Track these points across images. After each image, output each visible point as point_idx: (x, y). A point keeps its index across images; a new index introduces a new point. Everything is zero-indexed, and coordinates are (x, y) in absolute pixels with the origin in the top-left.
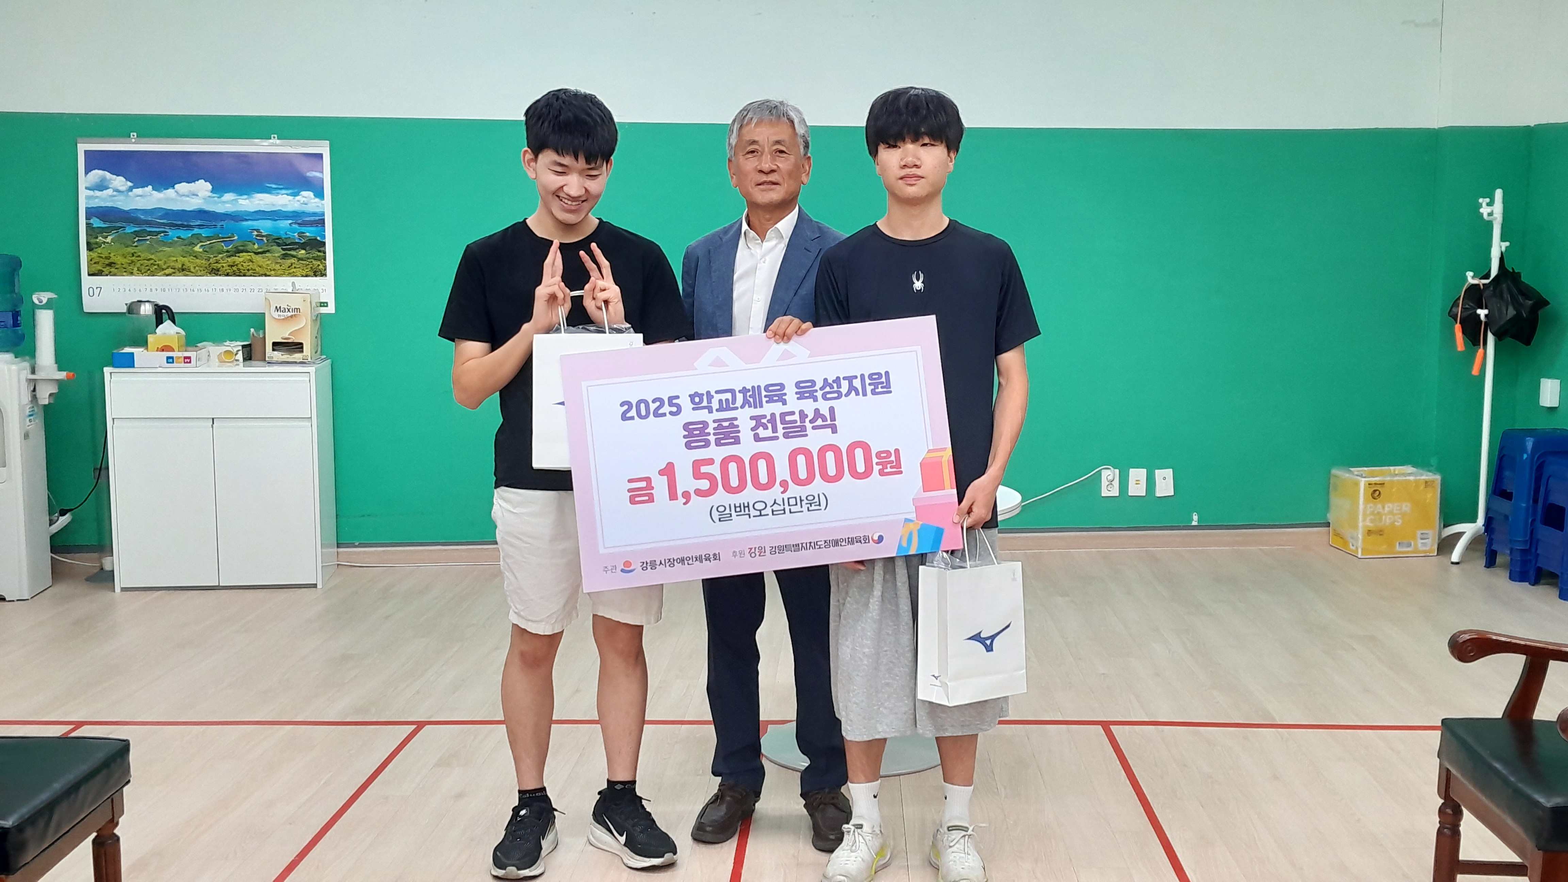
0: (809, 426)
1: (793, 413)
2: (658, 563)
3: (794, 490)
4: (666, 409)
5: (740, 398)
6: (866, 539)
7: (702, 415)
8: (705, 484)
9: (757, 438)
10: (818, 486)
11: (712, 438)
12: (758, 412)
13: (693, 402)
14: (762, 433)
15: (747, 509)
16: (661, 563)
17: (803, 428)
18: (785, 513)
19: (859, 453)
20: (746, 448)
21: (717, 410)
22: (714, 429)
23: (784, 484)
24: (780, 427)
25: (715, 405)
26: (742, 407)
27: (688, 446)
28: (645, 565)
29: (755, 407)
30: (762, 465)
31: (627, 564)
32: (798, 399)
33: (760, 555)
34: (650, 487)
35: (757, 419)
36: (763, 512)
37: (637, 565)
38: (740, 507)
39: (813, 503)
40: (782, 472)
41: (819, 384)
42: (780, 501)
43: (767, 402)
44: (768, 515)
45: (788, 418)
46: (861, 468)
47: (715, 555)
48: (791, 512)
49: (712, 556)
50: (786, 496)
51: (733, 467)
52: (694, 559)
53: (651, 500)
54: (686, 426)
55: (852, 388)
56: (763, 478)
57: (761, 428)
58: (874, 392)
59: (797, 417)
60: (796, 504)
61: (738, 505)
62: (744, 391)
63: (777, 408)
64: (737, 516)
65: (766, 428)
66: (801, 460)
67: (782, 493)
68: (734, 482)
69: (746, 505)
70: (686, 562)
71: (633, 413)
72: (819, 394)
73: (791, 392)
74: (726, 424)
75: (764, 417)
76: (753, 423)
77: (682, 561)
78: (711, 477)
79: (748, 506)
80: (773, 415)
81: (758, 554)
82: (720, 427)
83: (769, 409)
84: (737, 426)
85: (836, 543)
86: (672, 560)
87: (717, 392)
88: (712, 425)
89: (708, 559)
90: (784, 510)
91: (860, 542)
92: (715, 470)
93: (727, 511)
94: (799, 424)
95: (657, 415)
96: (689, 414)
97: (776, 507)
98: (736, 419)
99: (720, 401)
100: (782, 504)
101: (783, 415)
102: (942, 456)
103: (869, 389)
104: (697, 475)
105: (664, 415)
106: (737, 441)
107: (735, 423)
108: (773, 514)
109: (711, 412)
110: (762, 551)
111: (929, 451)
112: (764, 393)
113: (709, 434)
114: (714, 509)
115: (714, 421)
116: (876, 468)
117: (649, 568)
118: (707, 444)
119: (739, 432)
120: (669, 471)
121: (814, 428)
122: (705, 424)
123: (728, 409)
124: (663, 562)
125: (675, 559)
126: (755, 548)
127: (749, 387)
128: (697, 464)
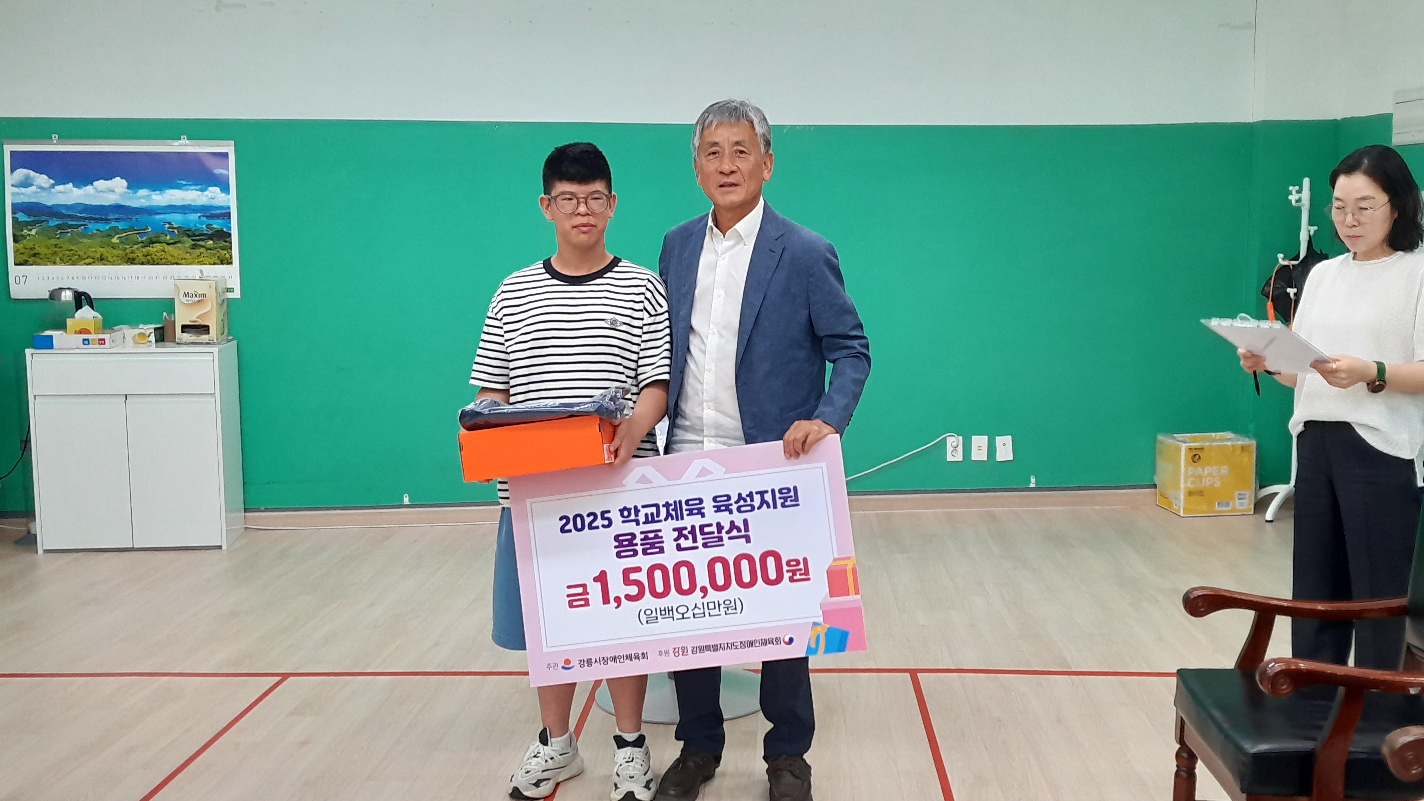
0: (725, 537)
1: (710, 525)
2: (593, 660)
3: (713, 595)
4: (599, 522)
5: (663, 511)
6: (778, 641)
7: (631, 528)
8: (633, 590)
9: (679, 548)
10: (735, 591)
11: (639, 548)
12: (680, 524)
13: (622, 515)
14: (682, 542)
15: (671, 613)
16: (596, 661)
17: (721, 539)
18: (704, 616)
19: (771, 561)
20: (670, 557)
21: (644, 523)
22: (642, 540)
23: (704, 590)
24: (699, 537)
25: (642, 518)
26: (666, 519)
27: (618, 555)
28: (582, 663)
29: (677, 519)
30: (684, 571)
31: (567, 662)
32: (716, 512)
33: (682, 655)
34: (585, 592)
35: (679, 530)
36: (686, 616)
37: (575, 662)
38: (665, 610)
39: (731, 607)
40: (702, 579)
41: (734, 498)
42: (700, 606)
43: (688, 515)
44: (689, 618)
45: (707, 530)
46: (772, 575)
47: (643, 654)
48: (710, 615)
49: (640, 655)
50: (705, 600)
51: (658, 574)
52: (625, 658)
53: (587, 604)
54: (616, 538)
55: (763, 502)
56: (685, 585)
57: (683, 539)
58: (783, 506)
59: (714, 528)
60: (715, 608)
61: (663, 609)
62: (667, 505)
63: (696, 521)
64: (662, 618)
65: (686, 538)
66: (718, 567)
67: (703, 597)
68: (660, 588)
69: (670, 608)
70: (618, 660)
71: (570, 526)
72: (734, 507)
73: (708, 506)
74: (651, 535)
75: (685, 528)
76: (676, 534)
77: (614, 659)
78: (638, 583)
79: (672, 610)
80: (693, 527)
81: (681, 653)
82: (646, 538)
83: (689, 521)
84: (661, 537)
85: (751, 644)
86: (606, 659)
87: (644, 507)
88: (639, 537)
89: (637, 658)
90: (704, 613)
91: (773, 643)
92: (642, 577)
93: (654, 614)
94: (716, 534)
95: (591, 527)
96: (620, 527)
97: (696, 611)
98: (660, 531)
99: (646, 515)
100: (701, 607)
101: (702, 527)
102: (847, 565)
103: (779, 502)
104: (627, 581)
105: (597, 528)
106: (662, 550)
107: (660, 534)
108: (694, 617)
109: (638, 524)
110: (684, 650)
111: (835, 560)
112: (684, 507)
113: (636, 545)
114: (642, 613)
115: (642, 533)
116: (787, 575)
117: (586, 665)
118: (635, 553)
119: (663, 542)
120: (602, 578)
121: (730, 538)
122: (634, 536)
123: (653, 521)
124: (598, 660)
125: (609, 657)
126: (679, 648)
127: (671, 502)
128: (626, 572)
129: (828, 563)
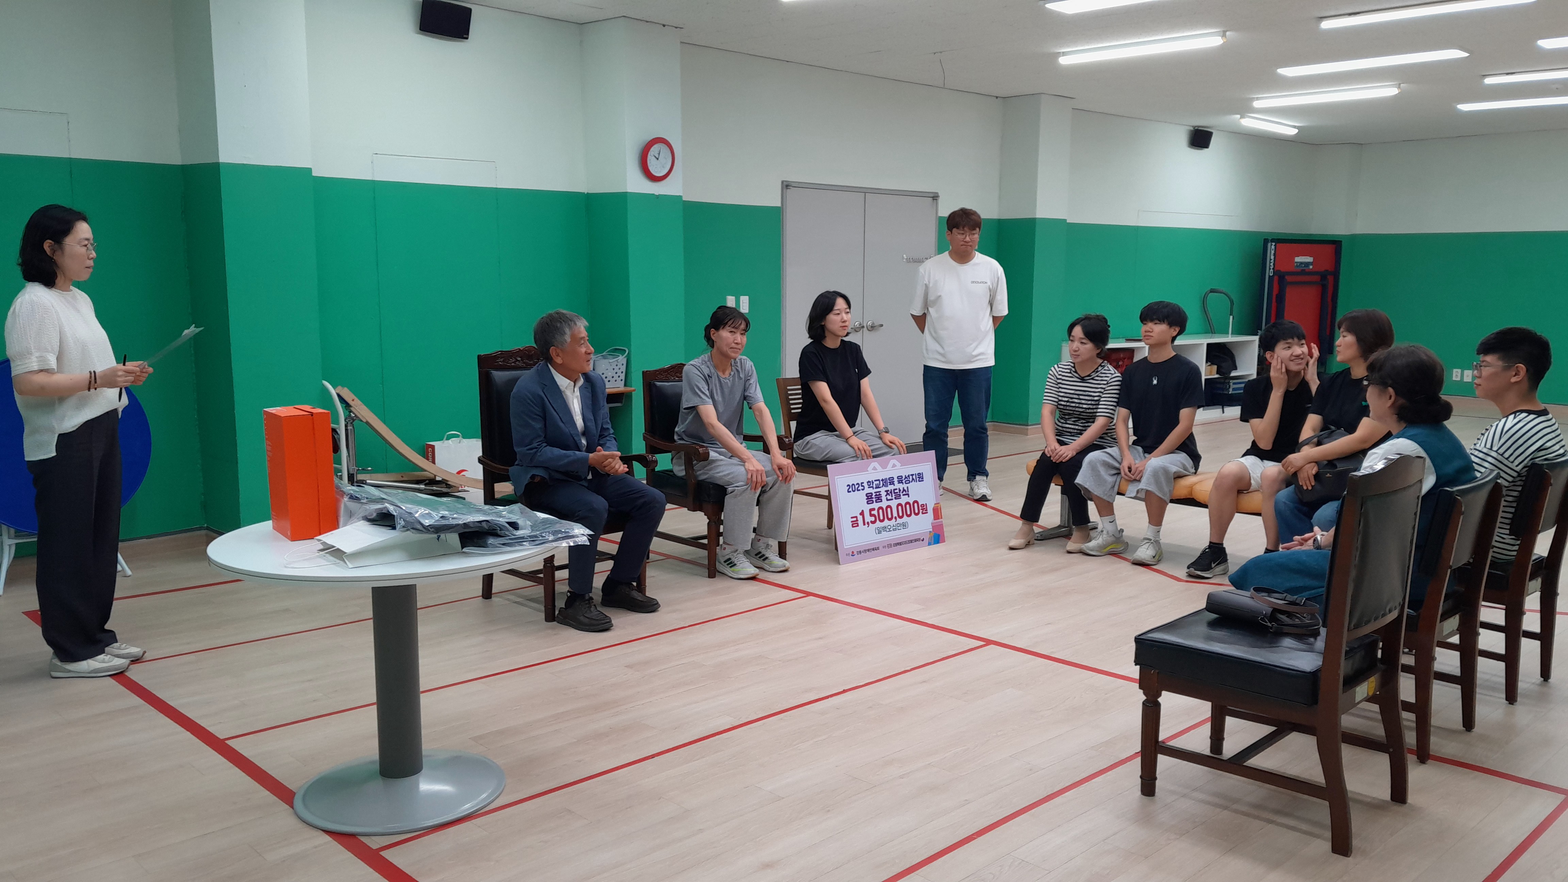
0: (901, 494)
1: (897, 489)
2: (862, 551)
3: (898, 520)
4: (860, 488)
5: (881, 482)
7: (871, 490)
8: (873, 519)
10: (905, 518)
11: (874, 500)
12: (887, 489)
13: (868, 485)
14: (889, 497)
15: (885, 529)
17: (900, 495)
18: (896, 530)
19: (916, 505)
20: (884, 504)
21: (875, 488)
23: (896, 518)
24: (893, 495)
25: (874, 486)
26: (882, 486)
27: (868, 503)
28: (858, 553)
29: (886, 487)
30: (889, 510)
31: (853, 552)
32: (899, 483)
33: (890, 548)
34: (857, 520)
35: (887, 491)
36: (891, 530)
37: (855, 553)
39: (904, 525)
40: (895, 513)
41: (904, 477)
42: (895, 525)
43: (889, 485)
45: (896, 491)
46: (916, 511)
47: (878, 548)
48: (898, 530)
50: (897, 523)
51: (881, 511)
52: (872, 550)
53: (858, 526)
54: (867, 495)
55: (913, 479)
56: (890, 516)
58: (919, 481)
59: (897, 491)
61: (883, 527)
62: (882, 480)
64: (883, 531)
65: (889, 495)
66: (900, 508)
68: (881, 518)
69: (885, 527)
71: (850, 490)
72: (904, 481)
73: (896, 480)
74: (878, 494)
75: (889, 491)
76: (886, 493)
77: (868, 550)
78: (874, 515)
80: (891, 490)
82: (876, 495)
83: (891, 487)
84: (881, 495)
85: (911, 542)
86: (866, 550)
87: (875, 481)
88: (874, 494)
89: (876, 550)
91: (918, 541)
92: (875, 512)
93: (880, 530)
94: (899, 493)
95: (858, 490)
96: (868, 490)
97: (894, 528)
98: (880, 492)
99: (876, 484)
101: (894, 490)
102: (938, 506)
103: (918, 479)
104: (871, 515)
105: (859, 490)
106: (881, 501)
107: (881, 493)
108: (893, 531)
109: (873, 489)
111: (935, 504)
112: (888, 481)
113: (873, 498)
114: (877, 529)
116: (921, 511)
118: (873, 502)
119: (881, 497)
120: (862, 513)
121: (904, 495)
122: (872, 494)
123: (878, 487)
126: (889, 545)
127: (884, 479)
128: (871, 510)
129: (933, 506)
